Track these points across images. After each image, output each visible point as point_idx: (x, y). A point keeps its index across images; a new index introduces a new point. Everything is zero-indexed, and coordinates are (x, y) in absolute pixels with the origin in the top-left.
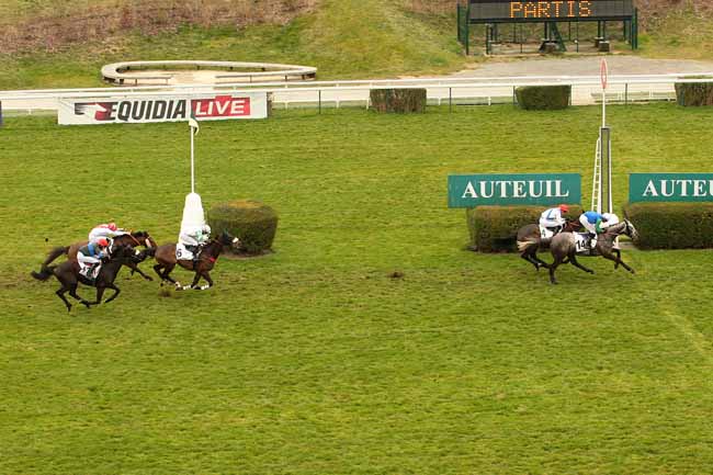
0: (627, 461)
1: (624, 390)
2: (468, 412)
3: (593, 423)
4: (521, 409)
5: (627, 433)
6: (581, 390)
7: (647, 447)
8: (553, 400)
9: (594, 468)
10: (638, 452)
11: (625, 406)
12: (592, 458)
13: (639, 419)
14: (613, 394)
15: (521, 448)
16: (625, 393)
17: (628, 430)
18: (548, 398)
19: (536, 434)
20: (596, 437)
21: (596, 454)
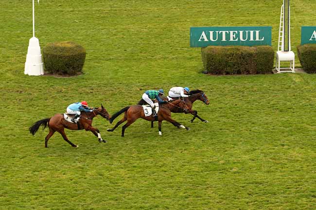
0: (300, 202)
1: (297, 158)
2: (202, 172)
3: (278, 179)
4: (234, 170)
5: (299, 185)
6: (271, 158)
7: (312, 194)
8: (254, 165)
9: (278, 206)
10: (306, 197)
11: (298, 168)
12: (277, 200)
13: (307, 177)
14: (291, 161)
15: (234, 194)
16: (298, 160)
17: (300, 183)
18: (251, 163)
19: (243, 185)
20: (280, 187)
21: (281, 198)
